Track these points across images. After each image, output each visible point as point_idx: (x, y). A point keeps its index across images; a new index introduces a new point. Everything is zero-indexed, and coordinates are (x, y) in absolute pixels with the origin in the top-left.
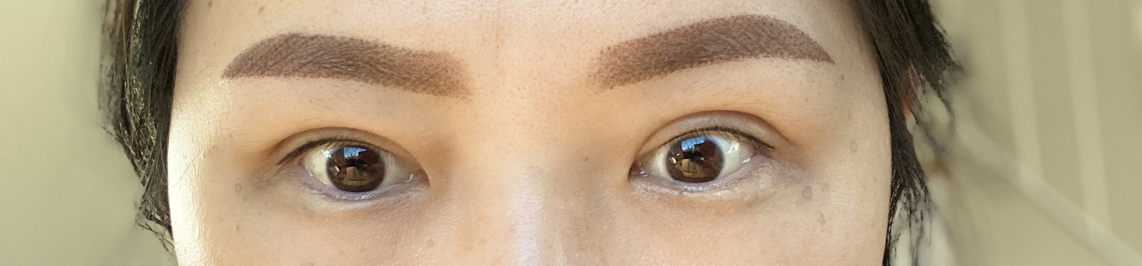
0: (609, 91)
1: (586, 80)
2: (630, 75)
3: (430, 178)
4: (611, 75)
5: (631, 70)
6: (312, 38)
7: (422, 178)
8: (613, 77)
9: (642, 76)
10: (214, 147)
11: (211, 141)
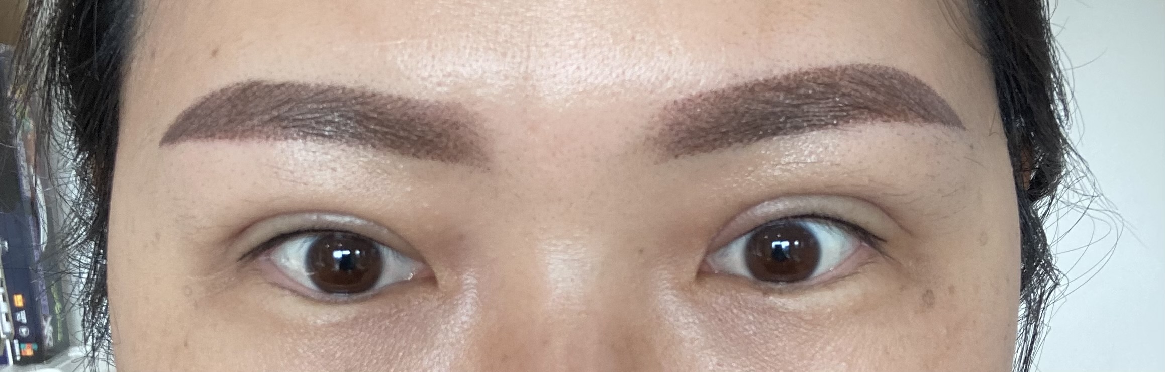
0: (673, 162)
1: (644, 144)
2: (701, 141)
4: (677, 139)
5: (703, 134)
6: (279, 87)
8: (679, 142)
9: (718, 143)
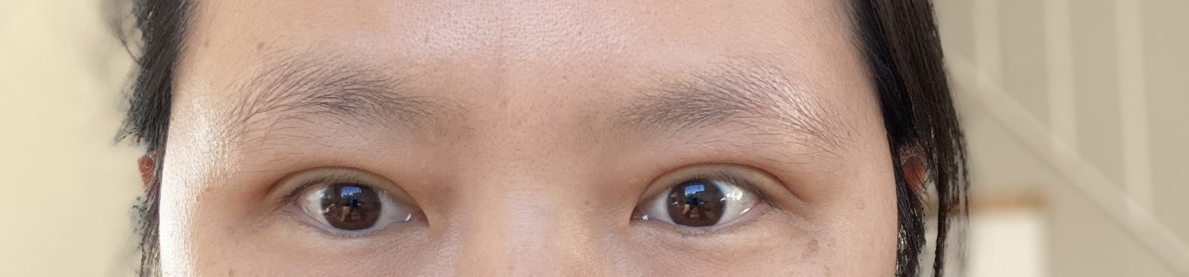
3: (429, 217)
7: (421, 217)
10: (208, 190)
11: (205, 183)
